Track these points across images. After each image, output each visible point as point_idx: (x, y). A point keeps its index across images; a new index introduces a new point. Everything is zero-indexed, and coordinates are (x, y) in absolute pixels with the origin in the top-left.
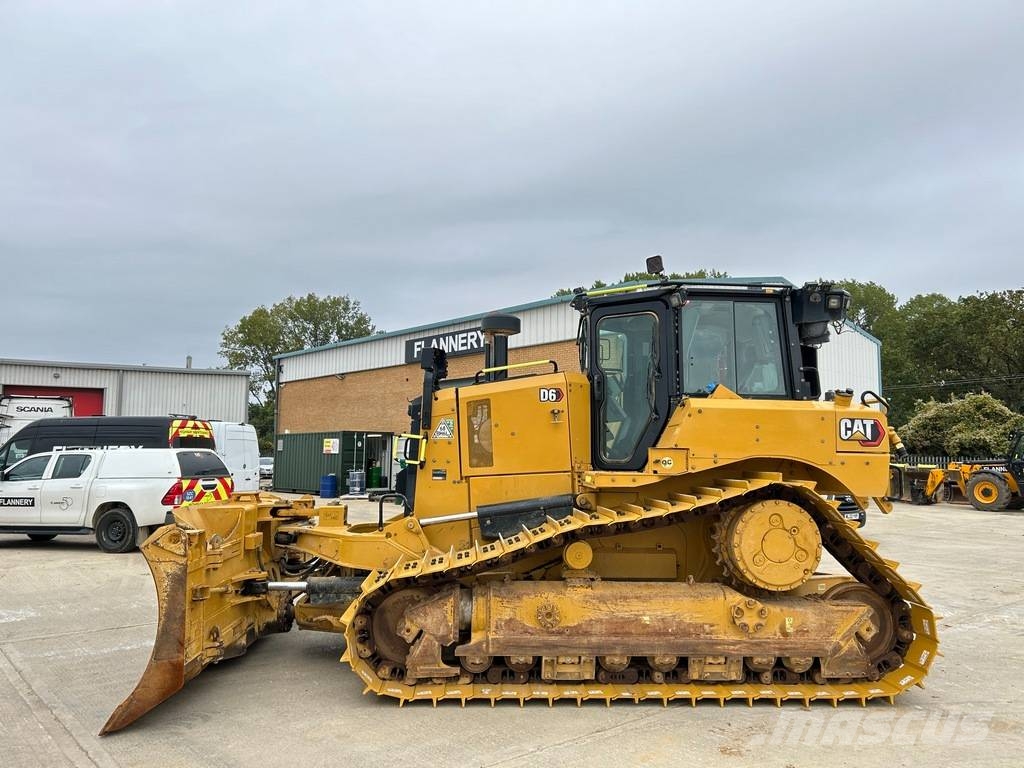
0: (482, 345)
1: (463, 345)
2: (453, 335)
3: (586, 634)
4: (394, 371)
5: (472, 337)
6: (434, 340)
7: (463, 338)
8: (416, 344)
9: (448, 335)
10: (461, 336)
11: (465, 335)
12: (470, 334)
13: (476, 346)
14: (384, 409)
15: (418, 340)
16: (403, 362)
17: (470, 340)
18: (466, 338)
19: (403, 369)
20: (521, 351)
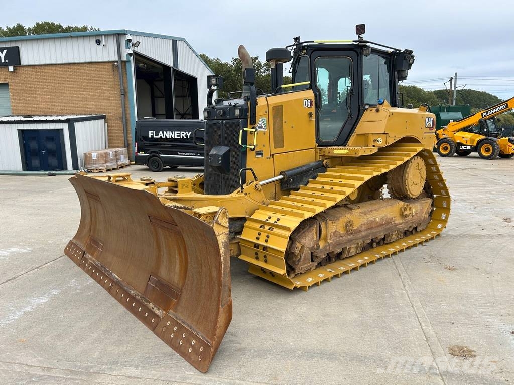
3: (360, 231)
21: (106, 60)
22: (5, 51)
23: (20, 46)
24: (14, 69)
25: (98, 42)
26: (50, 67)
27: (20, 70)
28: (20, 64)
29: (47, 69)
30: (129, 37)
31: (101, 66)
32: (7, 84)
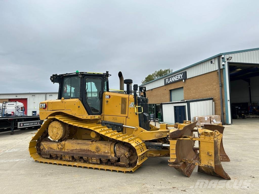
0: (182, 78)
1: (177, 79)
2: (175, 76)
4: (162, 87)
5: (179, 76)
6: (170, 78)
7: (177, 77)
8: (167, 80)
9: (173, 76)
10: (176, 76)
11: (177, 76)
12: (179, 75)
13: (180, 79)
14: (161, 98)
15: (167, 79)
16: (164, 85)
17: (179, 77)
18: (178, 77)
19: (164, 87)
20: (192, 79)
21: (214, 70)
22: (182, 74)
23: (187, 71)
24: (184, 81)
25: (212, 62)
26: (195, 78)
27: (187, 80)
28: (186, 78)
29: (194, 79)
30: (223, 56)
31: (213, 73)
32: (183, 87)
